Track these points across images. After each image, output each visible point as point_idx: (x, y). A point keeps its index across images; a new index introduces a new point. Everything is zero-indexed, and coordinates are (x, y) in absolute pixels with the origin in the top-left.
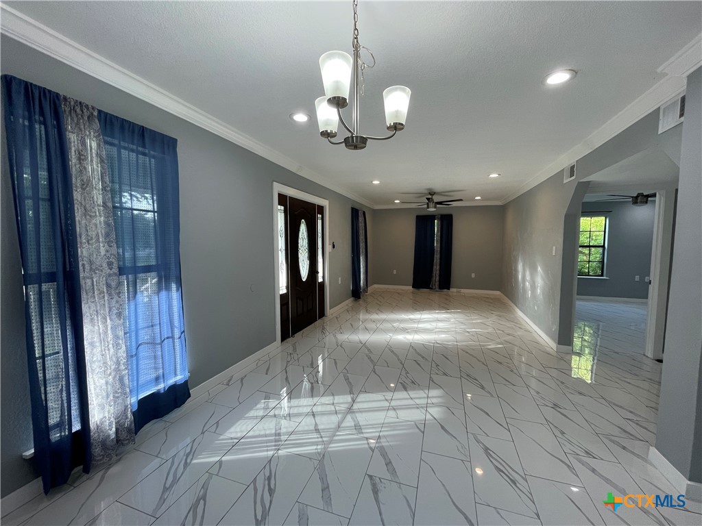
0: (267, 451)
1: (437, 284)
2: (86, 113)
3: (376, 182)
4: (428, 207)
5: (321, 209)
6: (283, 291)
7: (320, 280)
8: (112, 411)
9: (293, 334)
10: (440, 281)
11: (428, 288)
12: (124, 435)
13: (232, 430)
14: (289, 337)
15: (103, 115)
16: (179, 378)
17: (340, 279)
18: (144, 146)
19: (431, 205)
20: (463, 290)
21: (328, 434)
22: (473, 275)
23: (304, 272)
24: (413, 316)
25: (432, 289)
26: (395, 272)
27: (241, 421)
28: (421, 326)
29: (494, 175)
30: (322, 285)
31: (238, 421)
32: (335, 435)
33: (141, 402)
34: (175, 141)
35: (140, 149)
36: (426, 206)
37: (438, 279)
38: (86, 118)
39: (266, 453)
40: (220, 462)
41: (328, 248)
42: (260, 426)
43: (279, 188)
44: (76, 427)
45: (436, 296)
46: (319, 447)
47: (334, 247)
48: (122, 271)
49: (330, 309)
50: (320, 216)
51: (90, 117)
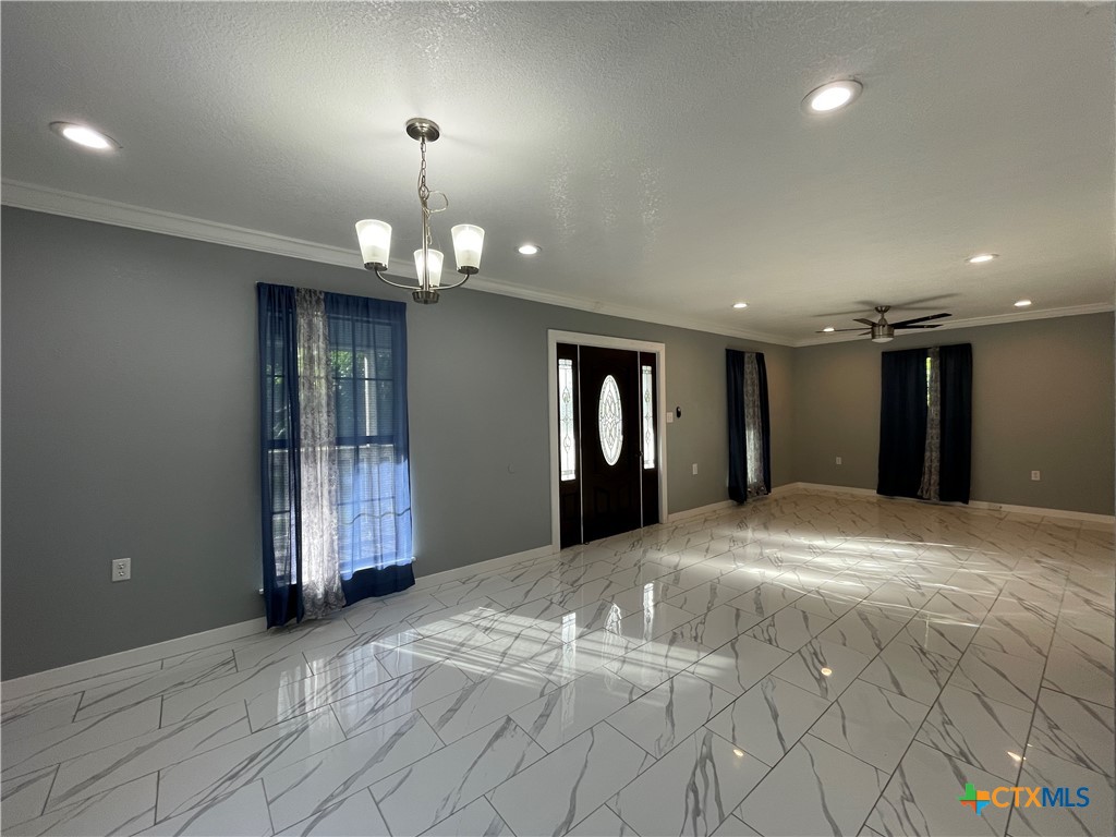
0: (438, 656)
1: (934, 489)
2: (314, 299)
3: (740, 306)
4: (874, 337)
5: (650, 359)
6: (569, 475)
7: (649, 464)
8: (326, 576)
9: (588, 539)
10: (941, 483)
11: (913, 495)
12: (332, 599)
13: (427, 627)
14: (580, 543)
15: (329, 297)
16: (403, 560)
17: (695, 466)
18: (368, 316)
19: (880, 331)
20: (1006, 508)
21: (512, 661)
22: (1035, 476)
23: (612, 451)
24: (819, 542)
25: (921, 498)
26: (839, 461)
27: (443, 622)
28: (820, 560)
29: (982, 259)
30: (653, 473)
31: (440, 619)
32: (517, 665)
33: (358, 575)
34: (405, 304)
35: (365, 319)
36: (870, 336)
37: (935, 478)
38: (314, 303)
39: (433, 657)
40: (392, 650)
41: (666, 417)
42: (453, 632)
43: (556, 337)
44: (294, 582)
45: (933, 513)
46: (489, 671)
47: (679, 414)
48: (339, 441)
49: (669, 513)
50: (647, 369)
51: (318, 301)
